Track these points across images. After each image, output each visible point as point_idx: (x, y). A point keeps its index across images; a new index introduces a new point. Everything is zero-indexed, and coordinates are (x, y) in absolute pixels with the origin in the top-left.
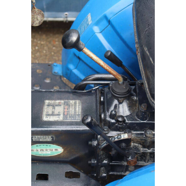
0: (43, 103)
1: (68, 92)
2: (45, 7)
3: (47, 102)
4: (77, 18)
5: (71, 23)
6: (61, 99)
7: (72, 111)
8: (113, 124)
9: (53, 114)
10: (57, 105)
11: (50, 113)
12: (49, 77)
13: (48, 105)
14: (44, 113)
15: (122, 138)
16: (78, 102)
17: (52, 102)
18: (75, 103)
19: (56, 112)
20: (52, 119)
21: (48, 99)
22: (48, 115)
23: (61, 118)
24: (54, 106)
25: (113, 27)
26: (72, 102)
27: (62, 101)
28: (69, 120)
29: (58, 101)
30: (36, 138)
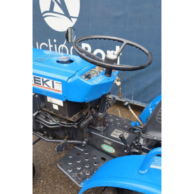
0: (114, 130)
1: (126, 129)
2: (148, 101)
3: (116, 130)
4: (147, 106)
5: (144, 108)
6: (122, 131)
8: (136, 146)
9: (115, 135)
10: (119, 132)
11: (115, 134)
12: (127, 125)
13: (116, 131)
14: (113, 133)
15: (136, 151)
16: (128, 134)
17: (118, 131)
18: (127, 134)
19: (117, 134)
20: (114, 136)
21: (117, 129)
22: (114, 134)
23: (117, 137)
24: (117, 132)
27: (122, 132)
29: (120, 131)
30: (105, 141)
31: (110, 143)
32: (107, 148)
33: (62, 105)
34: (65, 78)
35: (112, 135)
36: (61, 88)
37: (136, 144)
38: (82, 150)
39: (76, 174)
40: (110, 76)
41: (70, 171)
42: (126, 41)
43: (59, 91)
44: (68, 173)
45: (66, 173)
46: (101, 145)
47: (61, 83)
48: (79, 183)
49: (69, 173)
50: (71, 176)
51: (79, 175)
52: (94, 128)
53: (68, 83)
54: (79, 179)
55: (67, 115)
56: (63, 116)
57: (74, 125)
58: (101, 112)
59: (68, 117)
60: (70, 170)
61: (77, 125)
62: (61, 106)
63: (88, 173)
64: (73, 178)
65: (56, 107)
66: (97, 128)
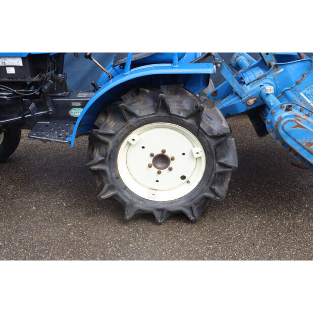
7: (91, 95)
13: (81, 94)
20: (81, 97)
23: (85, 96)
26: (91, 93)
28: (89, 97)
31: (79, 104)
32: (76, 112)
33: (21, 65)
35: (78, 96)
38: (48, 123)
39: (56, 136)
41: (47, 136)
44: (46, 138)
45: (44, 138)
51: (60, 136)
54: (61, 138)
55: (29, 76)
56: (22, 79)
57: (34, 92)
58: (61, 74)
59: (30, 78)
61: (38, 91)
63: (67, 133)
64: (55, 139)
65: (11, 71)
66: (59, 94)
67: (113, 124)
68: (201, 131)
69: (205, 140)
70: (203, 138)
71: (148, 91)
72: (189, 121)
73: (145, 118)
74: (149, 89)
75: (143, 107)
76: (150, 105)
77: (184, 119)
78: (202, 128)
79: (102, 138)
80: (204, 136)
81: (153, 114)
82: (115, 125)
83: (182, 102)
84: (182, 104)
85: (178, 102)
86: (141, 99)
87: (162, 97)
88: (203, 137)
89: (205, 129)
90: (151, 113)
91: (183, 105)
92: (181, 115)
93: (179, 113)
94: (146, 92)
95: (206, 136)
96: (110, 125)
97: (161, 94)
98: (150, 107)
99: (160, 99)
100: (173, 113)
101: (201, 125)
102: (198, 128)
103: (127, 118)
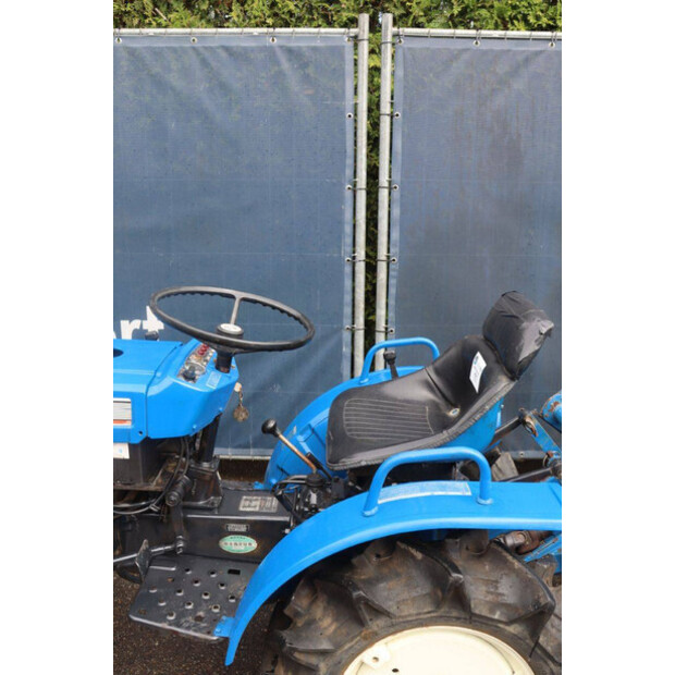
0: (241, 499)
1: (265, 491)
3: (245, 497)
6: (258, 496)
7: (268, 504)
9: (249, 506)
10: (254, 500)
11: (247, 505)
13: (246, 500)
14: (241, 505)
16: (274, 498)
17: (249, 498)
18: (272, 500)
19: (253, 505)
20: (248, 509)
22: (245, 507)
23: (257, 509)
24: (251, 501)
25: (317, 435)
26: (269, 498)
27: (260, 498)
28: (264, 511)
29: (255, 497)
30: (232, 527)
31: (243, 528)
32: (236, 544)
33: (127, 457)
34: (141, 389)
35: (241, 509)
36: (130, 412)
37: (306, 509)
38: (174, 569)
39: (190, 619)
40: (228, 372)
41: (172, 618)
42: (239, 295)
43: (125, 421)
44: (170, 625)
45: (165, 626)
46: (218, 542)
47: (129, 400)
48: (209, 633)
49: (170, 623)
50: (179, 626)
51: (199, 619)
52: (194, 504)
53: (151, 397)
54: (203, 625)
55: (142, 479)
56: (125, 484)
57: (148, 505)
58: (207, 461)
59: (142, 483)
60: (172, 615)
61: (157, 505)
62: (124, 460)
63: (216, 607)
64: (188, 628)
66: (201, 503)
67: (330, 625)
68: (539, 652)
69: (548, 671)
70: (544, 665)
71: (419, 556)
72: (513, 629)
73: (409, 619)
74: (421, 552)
75: (405, 595)
76: (424, 592)
77: (501, 626)
78: (544, 645)
79: (302, 658)
80: (546, 662)
81: (429, 612)
82: (335, 631)
83: (497, 582)
84: (497, 588)
85: (487, 582)
86: (400, 570)
87: (457, 581)
88: (542, 662)
89: (549, 649)
90: (425, 610)
91: (500, 591)
92: (496, 617)
93: (492, 611)
94: (413, 557)
95: (550, 662)
96: (322, 625)
97: (455, 575)
98: (425, 595)
99: (452, 584)
100: (477, 612)
101: (542, 640)
102: (533, 645)
103: (368, 617)
